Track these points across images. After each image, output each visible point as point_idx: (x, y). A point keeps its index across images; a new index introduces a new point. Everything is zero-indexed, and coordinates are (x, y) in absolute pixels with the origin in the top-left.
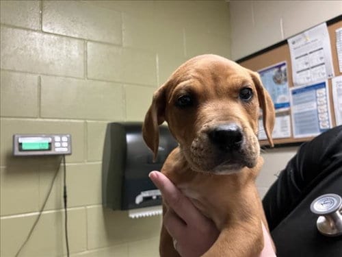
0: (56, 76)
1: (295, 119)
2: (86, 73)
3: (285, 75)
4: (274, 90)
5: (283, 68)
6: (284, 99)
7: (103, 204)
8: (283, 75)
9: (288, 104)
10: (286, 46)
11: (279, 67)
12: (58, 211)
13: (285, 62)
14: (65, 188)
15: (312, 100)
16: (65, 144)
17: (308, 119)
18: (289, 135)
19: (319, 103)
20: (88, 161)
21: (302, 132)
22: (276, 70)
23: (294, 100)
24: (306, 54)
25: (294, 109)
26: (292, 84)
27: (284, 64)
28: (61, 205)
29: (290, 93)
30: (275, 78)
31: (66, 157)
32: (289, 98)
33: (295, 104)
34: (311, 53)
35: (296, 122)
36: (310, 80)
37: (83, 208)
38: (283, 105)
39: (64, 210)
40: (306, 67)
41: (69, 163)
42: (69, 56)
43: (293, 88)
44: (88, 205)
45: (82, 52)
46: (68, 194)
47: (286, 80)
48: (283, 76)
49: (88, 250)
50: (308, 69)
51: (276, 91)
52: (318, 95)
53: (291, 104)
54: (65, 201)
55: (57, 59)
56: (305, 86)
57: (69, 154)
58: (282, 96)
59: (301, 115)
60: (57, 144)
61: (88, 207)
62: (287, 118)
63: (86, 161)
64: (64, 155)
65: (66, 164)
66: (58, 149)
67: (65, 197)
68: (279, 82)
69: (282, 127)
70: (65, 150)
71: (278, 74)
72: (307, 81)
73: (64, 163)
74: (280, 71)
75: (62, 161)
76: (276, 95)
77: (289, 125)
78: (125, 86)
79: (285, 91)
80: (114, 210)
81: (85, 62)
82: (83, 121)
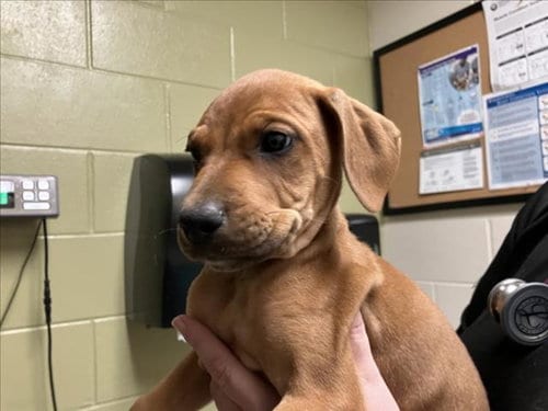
0: (26, 59)
1: (493, 154)
2: (90, 57)
3: (475, 70)
4: (451, 101)
5: (470, 59)
6: (471, 116)
7: (127, 314)
8: (471, 71)
9: (479, 127)
10: (479, 15)
11: (464, 56)
12: (35, 329)
13: (476, 46)
14: (47, 283)
15: (529, 117)
16: (44, 196)
17: (520, 152)
18: (481, 185)
19: (543, 122)
20: (96, 232)
21: (506, 177)
22: (458, 62)
23: (491, 117)
24: (521, 29)
25: (492, 136)
26: (488, 88)
27: (473, 51)
28: (39, 318)
29: (485, 105)
30: (453, 79)
31: (50, 222)
32: (482, 114)
33: (492, 125)
34: (527, 26)
35: (494, 160)
36: (526, 78)
37: (88, 322)
38: (469, 129)
39: (46, 328)
40: (518, 53)
41: (56, 235)
42: (53, 19)
43: (490, 96)
44: (97, 318)
45: (82, 14)
46: (52, 296)
47: (476, 81)
48: (470, 73)
49: (97, 404)
50: (523, 57)
51: (457, 103)
52: (542, 106)
53: (486, 126)
54: (48, 311)
55: (27, 23)
56: (517, 89)
57: (55, 216)
58: (469, 111)
59: (506, 147)
60: (27, 196)
61: (97, 321)
62: (477, 152)
63: (92, 231)
64: (43, 218)
65: (49, 237)
66: (30, 206)
67: (47, 301)
68: (462, 86)
69: (466, 171)
70: (44, 208)
71: (461, 70)
72: (519, 80)
73: (46, 234)
74: (463, 64)
75: (42, 230)
76: (456, 110)
77: (480, 165)
78: (168, 86)
79: (474, 102)
80: (148, 326)
81: (89, 34)
82: (86, 152)
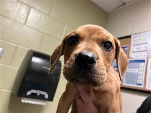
2: (26, 22)
3: (126, 52)
5: (126, 49)
10: (130, 38)
11: (124, 48)
19: (139, 70)
21: (127, 82)
24: (139, 44)
26: (128, 57)
27: (127, 47)
34: (141, 44)
36: (137, 57)
40: (137, 50)
42: (19, 11)
45: (27, 12)
52: (140, 66)
55: (12, 10)
56: (135, 60)
63: (10, 65)
74: (124, 50)
81: (27, 17)
82: (16, 45)
